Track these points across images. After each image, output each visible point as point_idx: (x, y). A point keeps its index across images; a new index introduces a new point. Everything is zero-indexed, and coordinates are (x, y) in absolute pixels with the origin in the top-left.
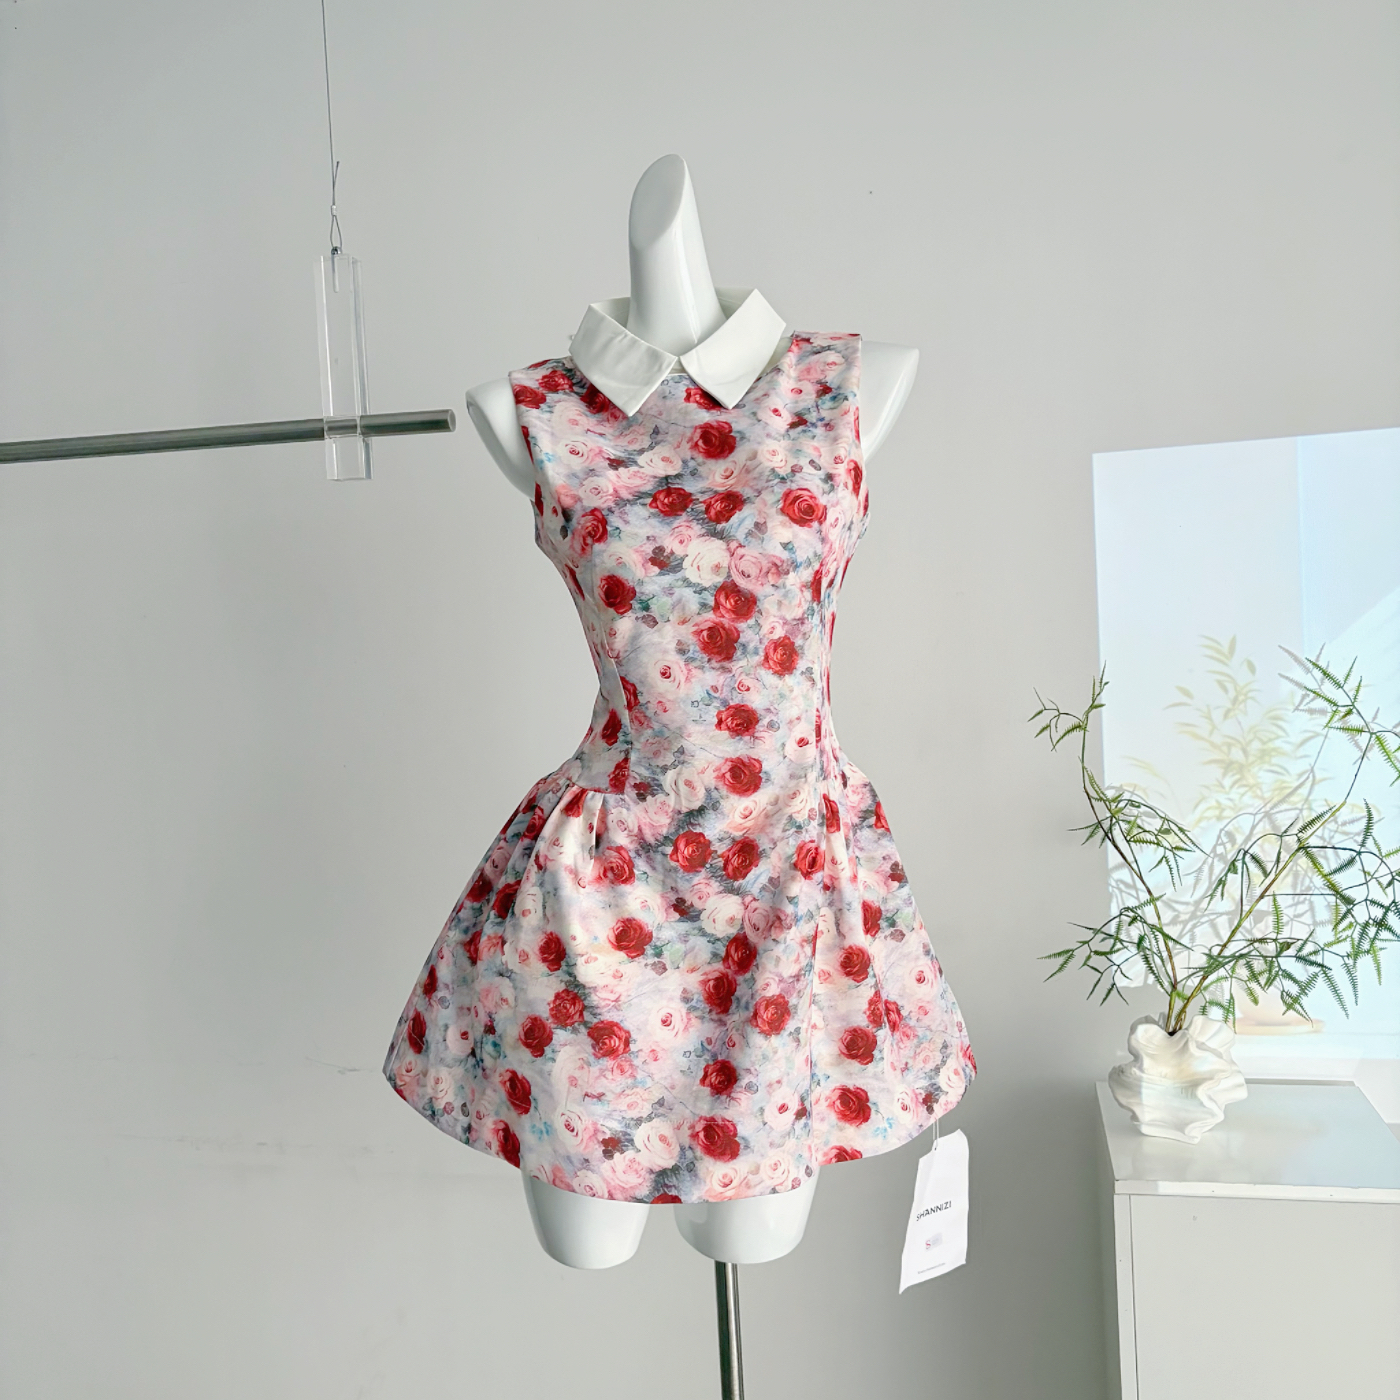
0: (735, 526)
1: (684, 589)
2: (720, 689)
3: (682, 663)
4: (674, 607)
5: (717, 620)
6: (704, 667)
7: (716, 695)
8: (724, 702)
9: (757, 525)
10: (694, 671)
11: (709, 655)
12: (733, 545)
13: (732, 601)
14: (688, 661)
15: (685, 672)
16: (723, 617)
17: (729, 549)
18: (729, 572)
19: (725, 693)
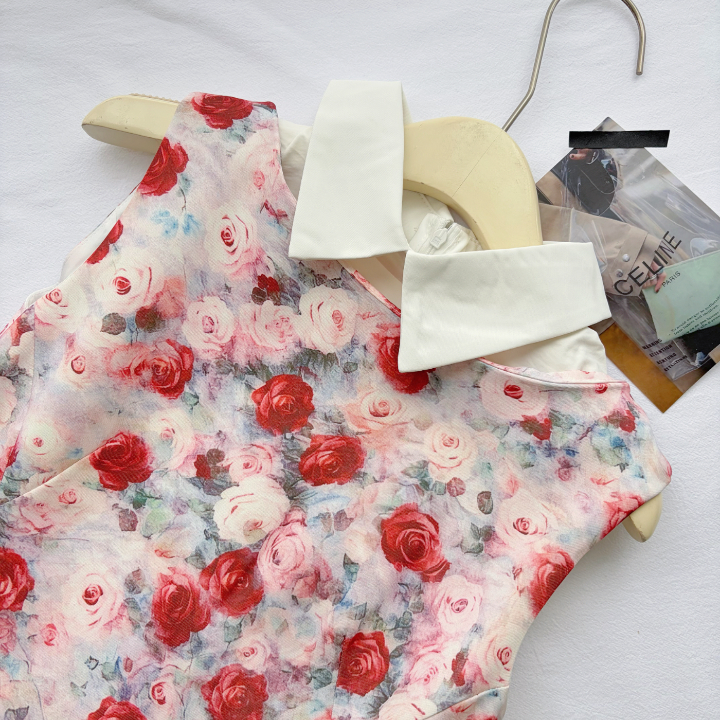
0: (318, 496)
1: (198, 518)
2: (133, 670)
3: (120, 600)
4: (168, 528)
5: (198, 587)
6: (139, 626)
7: (125, 674)
8: (126, 691)
9: (341, 515)
10: (124, 621)
11: (155, 618)
12: (296, 515)
13: (234, 578)
14: (129, 604)
15: (115, 613)
16: (207, 588)
17: (287, 515)
18: (262, 541)
19: (136, 682)
